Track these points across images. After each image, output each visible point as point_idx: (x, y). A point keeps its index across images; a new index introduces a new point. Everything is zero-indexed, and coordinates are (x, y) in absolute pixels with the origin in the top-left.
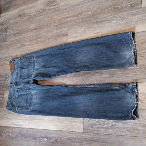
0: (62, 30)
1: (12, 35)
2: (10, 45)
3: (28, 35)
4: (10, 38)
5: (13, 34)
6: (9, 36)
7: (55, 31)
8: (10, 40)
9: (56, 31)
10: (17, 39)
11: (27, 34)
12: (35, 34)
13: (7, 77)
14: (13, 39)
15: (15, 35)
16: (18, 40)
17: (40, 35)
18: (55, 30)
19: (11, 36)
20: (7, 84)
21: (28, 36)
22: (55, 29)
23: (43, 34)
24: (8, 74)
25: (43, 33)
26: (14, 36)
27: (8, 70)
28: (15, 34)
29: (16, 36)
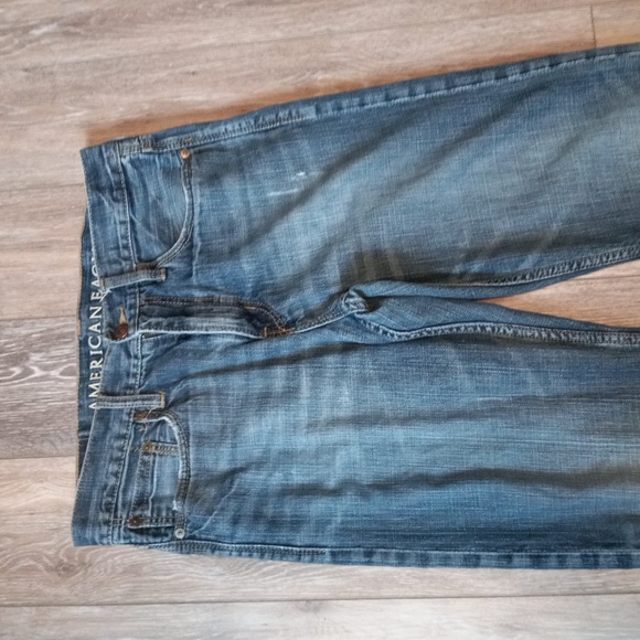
0: (538, 23)
1: (45, 29)
2: (21, 98)
3: (211, 39)
4: (21, 46)
5: (53, 20)
6: (13, 30)
7: (474, 27)
8: (27, 61)
9: (483, 26)
10: (98, 61)
11: (206, 32)
12: (278, 34)
13: (14, 348)
14: (64, 55)
15: (72, 29)
16: (108, 67)
17: (336, 44)
18: (473, 18)
19: (36, 32)
20: (13, 408)
21: (212, 47)
22: (474, 11)
23: (358, 38)
24: (19, 322)
25: (360, 31)
26: (67, 34)
27: (14, 293)
28: (81, 21)
29: (86, 37)
